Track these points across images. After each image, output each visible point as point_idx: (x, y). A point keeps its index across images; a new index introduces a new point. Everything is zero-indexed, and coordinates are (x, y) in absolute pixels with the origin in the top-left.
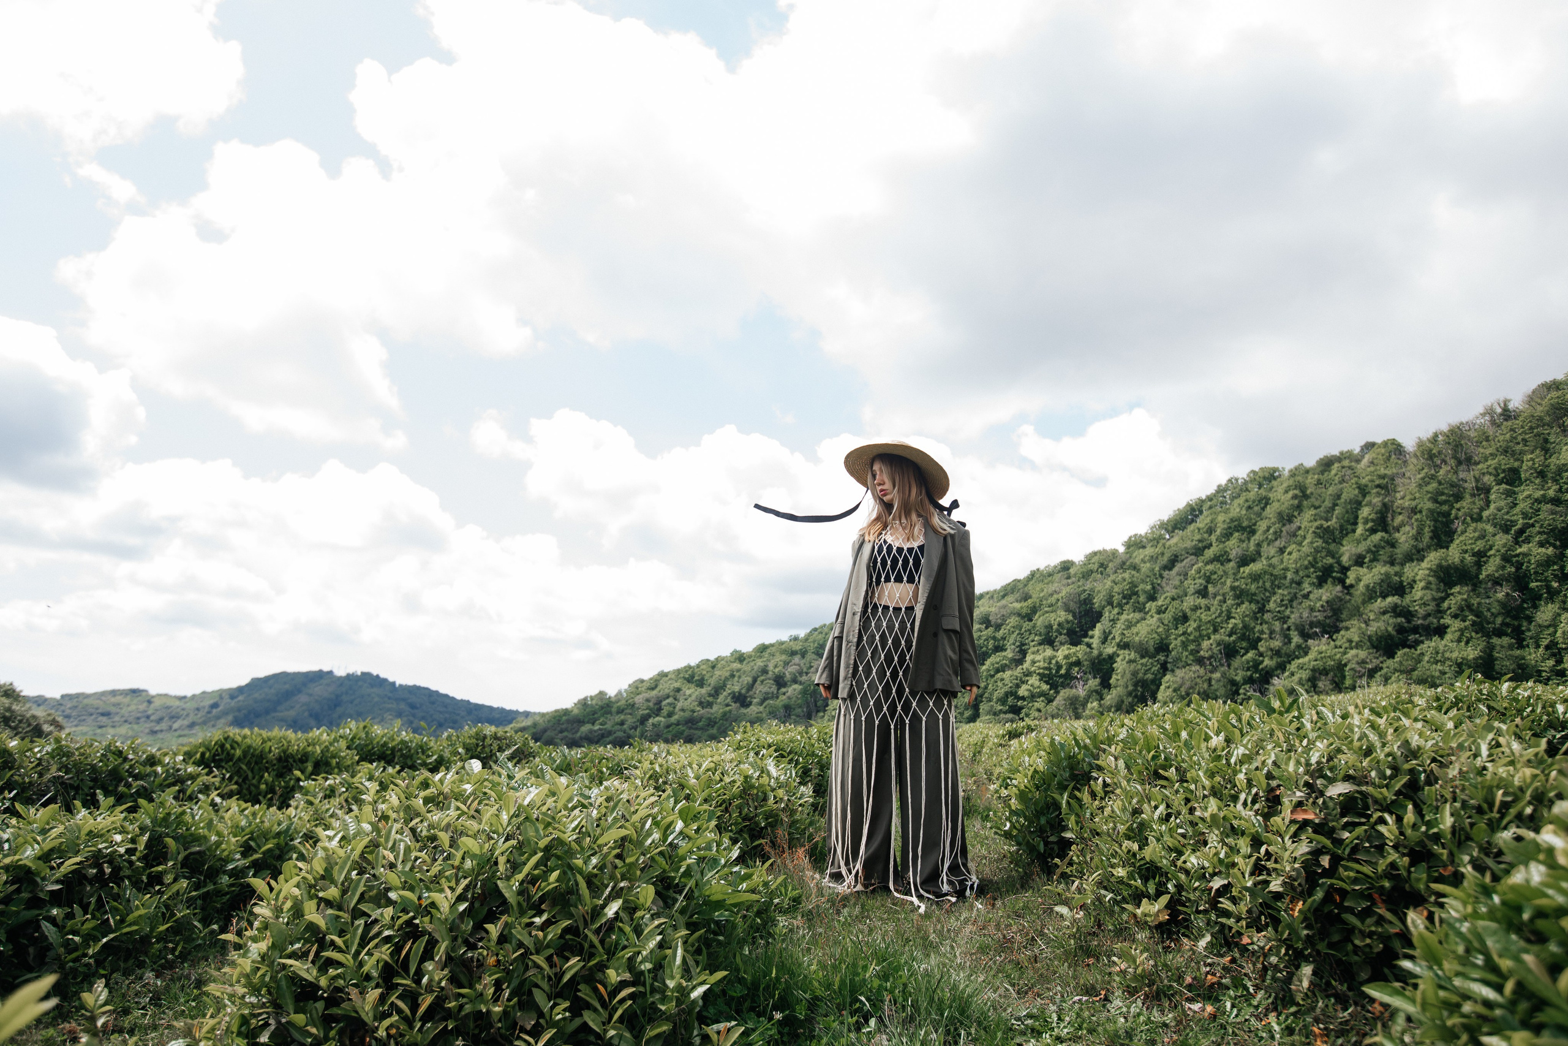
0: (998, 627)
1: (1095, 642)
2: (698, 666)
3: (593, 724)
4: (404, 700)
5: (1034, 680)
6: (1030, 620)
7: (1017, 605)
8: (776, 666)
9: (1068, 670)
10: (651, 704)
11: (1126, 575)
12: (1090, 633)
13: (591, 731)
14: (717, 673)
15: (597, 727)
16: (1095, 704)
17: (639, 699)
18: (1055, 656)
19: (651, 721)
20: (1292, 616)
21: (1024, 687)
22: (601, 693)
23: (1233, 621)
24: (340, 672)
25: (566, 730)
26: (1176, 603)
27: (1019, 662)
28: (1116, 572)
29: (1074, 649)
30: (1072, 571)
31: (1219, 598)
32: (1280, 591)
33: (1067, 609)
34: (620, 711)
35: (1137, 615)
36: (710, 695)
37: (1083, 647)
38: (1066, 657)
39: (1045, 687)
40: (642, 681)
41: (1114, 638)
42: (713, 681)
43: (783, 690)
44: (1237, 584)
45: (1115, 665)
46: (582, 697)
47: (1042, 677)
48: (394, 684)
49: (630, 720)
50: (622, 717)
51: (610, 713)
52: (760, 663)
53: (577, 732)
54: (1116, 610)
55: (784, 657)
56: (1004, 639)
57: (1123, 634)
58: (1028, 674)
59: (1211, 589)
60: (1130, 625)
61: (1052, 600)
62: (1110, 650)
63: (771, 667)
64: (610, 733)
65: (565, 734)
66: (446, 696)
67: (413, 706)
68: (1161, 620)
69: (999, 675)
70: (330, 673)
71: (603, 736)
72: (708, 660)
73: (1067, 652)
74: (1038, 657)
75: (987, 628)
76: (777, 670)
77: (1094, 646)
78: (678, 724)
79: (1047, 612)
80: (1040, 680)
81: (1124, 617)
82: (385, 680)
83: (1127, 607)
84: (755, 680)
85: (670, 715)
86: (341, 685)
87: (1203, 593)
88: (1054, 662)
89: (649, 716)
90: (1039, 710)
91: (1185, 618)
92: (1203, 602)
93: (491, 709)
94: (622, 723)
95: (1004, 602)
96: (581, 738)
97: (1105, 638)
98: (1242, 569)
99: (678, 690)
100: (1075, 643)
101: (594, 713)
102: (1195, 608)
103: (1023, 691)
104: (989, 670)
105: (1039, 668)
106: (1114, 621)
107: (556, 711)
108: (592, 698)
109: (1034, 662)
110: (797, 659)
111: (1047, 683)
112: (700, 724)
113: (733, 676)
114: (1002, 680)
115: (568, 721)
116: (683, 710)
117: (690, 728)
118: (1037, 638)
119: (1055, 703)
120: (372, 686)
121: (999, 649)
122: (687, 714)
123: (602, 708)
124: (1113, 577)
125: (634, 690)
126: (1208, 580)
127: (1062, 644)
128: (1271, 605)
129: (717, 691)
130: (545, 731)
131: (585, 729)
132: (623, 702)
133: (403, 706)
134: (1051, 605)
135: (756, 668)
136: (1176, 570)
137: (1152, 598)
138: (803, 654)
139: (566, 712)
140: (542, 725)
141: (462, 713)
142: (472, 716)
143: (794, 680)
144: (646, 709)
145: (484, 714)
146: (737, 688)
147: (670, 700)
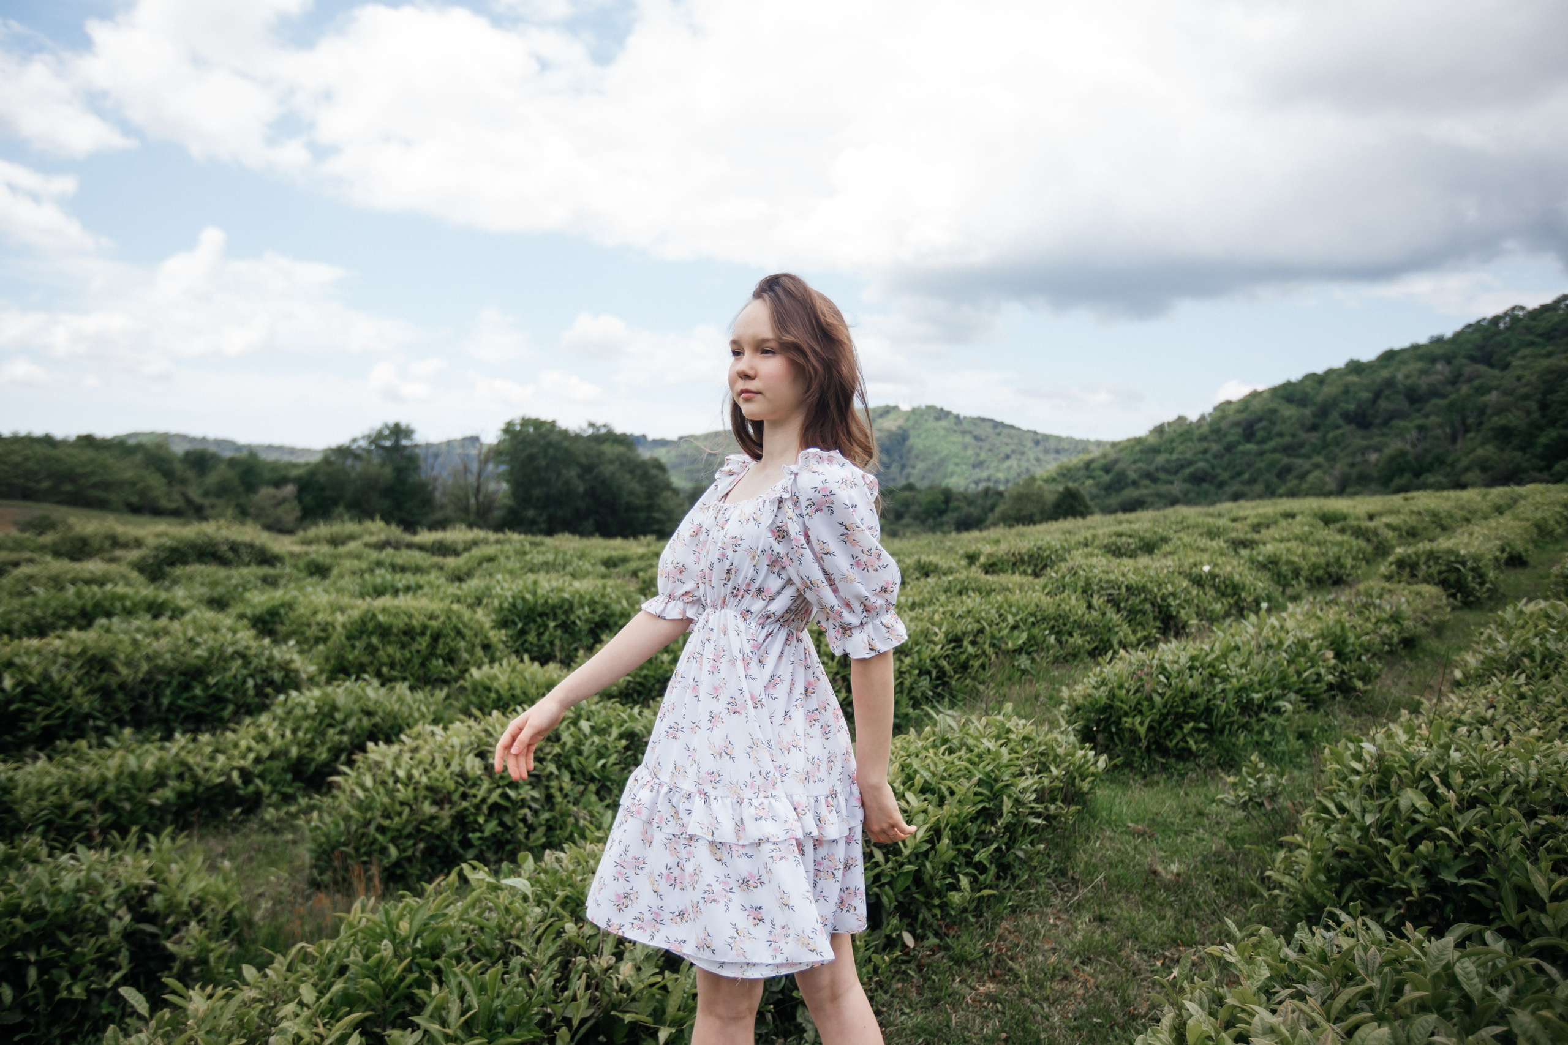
2: (1302, 381)
3: (1171, 453)
4: (970, 432)
8: (1407, 377)
10: (1239, 430)
13: (1168, 461)
14: (1327, 388)
15: (1174, 457)
17: (1224, 425)
19: (1241, 448)
22: (1181, 419)
24: (905, 407)
25: (1140, 460)
34: (1203, 438)
36: (1315, 415)
40: (1229, 403)
42: (1319, 399)
43: (1417, 406)
46: (1158, 423)
48: (957, 417)
49: (1215, 447)
50: (1205, 445)
51: (1191, 440)
52: (1385, 374)
53: (1151, 463)
55: (1420, 365)
63: (1400, 376)
64: (1190, 463)
65: (1139, 465)
66: (1012, 427)
67: (977, 438)
70: (896, 408)
71: (1182, 467)
72: (1314, 375)
76: (1409, 382)
78: (1274, 450)
82: (948, 413)
84: (1377, 395)
85: (1263, 441)
86: (908, 419)
89: (1239, 443)
93: (1060, 439)
94: (1205, 451)
96: (1157, 469)
99: (1274, 411)
101: (1172, 441)
107: (1129, 440)
108: (1169, 424)
110: (1439, 366)
112: (1303, 451)
113: (1346, 392)
115: (1142, 451)
116: (1281, 435)
117: (1289, 456)
120: (938, 419)
122: (1288, 439)
123: (1181, 435)
125: (1219, 414)
129: (1323, 411)
130: (1116, 462)
132: (1205, 429)
133: (968, 439)
135: (1379, 380)
138: (1448, 360)
139: (1139, 441)
140: (1113, 456)
141: (1029, 444)
142: (1040, 448)
143: (1434, 393)
144: (1234, 435)
145: (1052, 445)
146: (1352, 407)
147: (1264, 424)
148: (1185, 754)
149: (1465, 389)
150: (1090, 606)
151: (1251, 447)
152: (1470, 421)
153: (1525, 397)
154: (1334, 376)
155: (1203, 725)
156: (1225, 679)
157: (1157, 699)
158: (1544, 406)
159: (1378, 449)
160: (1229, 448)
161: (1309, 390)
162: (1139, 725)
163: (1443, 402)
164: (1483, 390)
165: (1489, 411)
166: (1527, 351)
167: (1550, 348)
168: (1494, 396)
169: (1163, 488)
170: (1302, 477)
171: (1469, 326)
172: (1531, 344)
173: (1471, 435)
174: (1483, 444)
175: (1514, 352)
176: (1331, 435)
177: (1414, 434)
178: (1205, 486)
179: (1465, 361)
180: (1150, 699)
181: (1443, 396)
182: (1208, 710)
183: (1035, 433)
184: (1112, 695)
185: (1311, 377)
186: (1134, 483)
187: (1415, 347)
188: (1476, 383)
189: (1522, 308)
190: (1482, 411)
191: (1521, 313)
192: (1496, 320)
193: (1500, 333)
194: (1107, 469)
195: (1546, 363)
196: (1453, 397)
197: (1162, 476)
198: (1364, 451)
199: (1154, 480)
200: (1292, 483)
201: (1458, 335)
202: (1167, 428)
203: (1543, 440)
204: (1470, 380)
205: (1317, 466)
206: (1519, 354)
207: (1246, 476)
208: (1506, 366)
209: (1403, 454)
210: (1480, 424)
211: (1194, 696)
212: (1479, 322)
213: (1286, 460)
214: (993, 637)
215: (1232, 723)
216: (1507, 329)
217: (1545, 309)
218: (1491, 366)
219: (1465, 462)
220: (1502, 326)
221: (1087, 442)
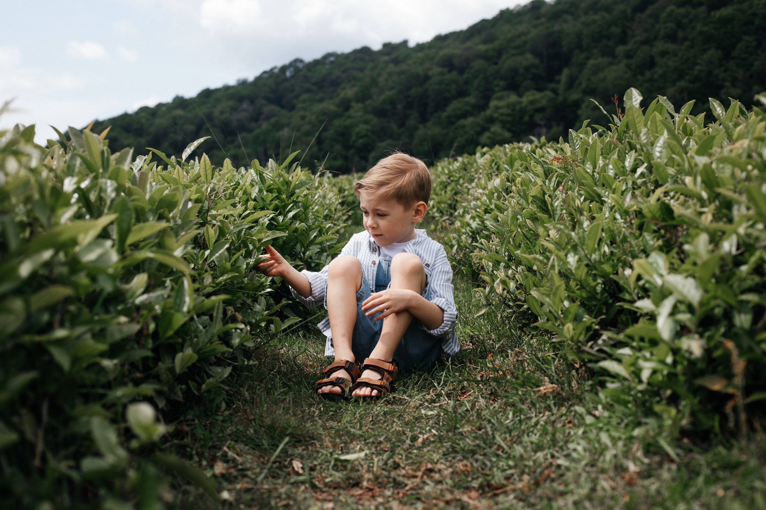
0: (461, 71)
1: (561, 87)
5: (496, 128)
6: (496, 63)
7: (482, 48)
8: (222, 113)
9: (532, 117)
11: (596, 17)
12: (557, 78)
14: (158, 121)
18: (520, 103)
20: (756, 63)
21: (487, 134)
23: (698, 67)
26: (646, 48)
27: (482, 107)
28: (586, 13)
29: (538, 95)
30: (543, 10)
31: (687, 43)
32: (746, 38)
33: (535, 53)
35: (606, 60)
37: (549, 93)
38: (532, 102)
41: (580, 84)
42: (153, 130)
44: (705, 29)
45: (579, 112)
47: (504, 125)
54: (583, 55)
55: (231, 103)
56: (467, 83)
57: (589, 80)
58: (491, 120)
59: (680, 34)
60: (597, 70)
61: (518, 42)
62: (574, 96)
63: (216, 112)
68: (628, 66)
69: (462, 122)
73: (531, 98)
74: (501, 104)
75: (450, 71)
76: (223, 117)
77: (560, 91)
79: (513, 55)
80: (503, 127)
81: (592, 62)
83: (595, 51)
87: (672, 37)
88: (517, 108)
91: (651, 64)
92: (671, 47)
95: (469, 44)
97: (571, 83)
98: (713, 13)
100: (540, 90)
102: (664, 54)
104: (449, 117)
105: (502, 115)
106: (582, 66)
109: (497, 108)
110: (245, 105)
111: (509, 130)
113: (174, 124)
114: (463, 127)
118: (502, 83)
121: (462, 94)
124: (583, 18)
126: (680, 25)
127: (527, 89)
128: (736, 52)
134: (518, 48)
135: (200, 115)
136: (648, 11)
137: (623, 40)
138: (252, 99)
143: (243, 128)
149: (265, 126)
154: (164, 109)
161: (143, 121)
163: (250, 136)
164: (278, 127)
165: (283, 144)
166: (305, 96)
167: (321, 95)
168: (285, 133)
171: (265, 72)
172: (308, 91)
175: (297, 97)
179: (264, 102)
181: (250, 131)
185: (144, 110)
187: (227, 88)
188: (273, 120)
189: (301, 61)
190: (277, 144)
191: (300, 65)
192: (284, 69)
193: (286, 80)
195: (319, 107)
196: (257, 131)
201: (258, 79)
204: (268, 118)
206: (302, 98)
208: (292, 108)
212: (272, 70)
216: (292, 77)
217: (316, 63)
218: (282, 107)
220: (288, 74)
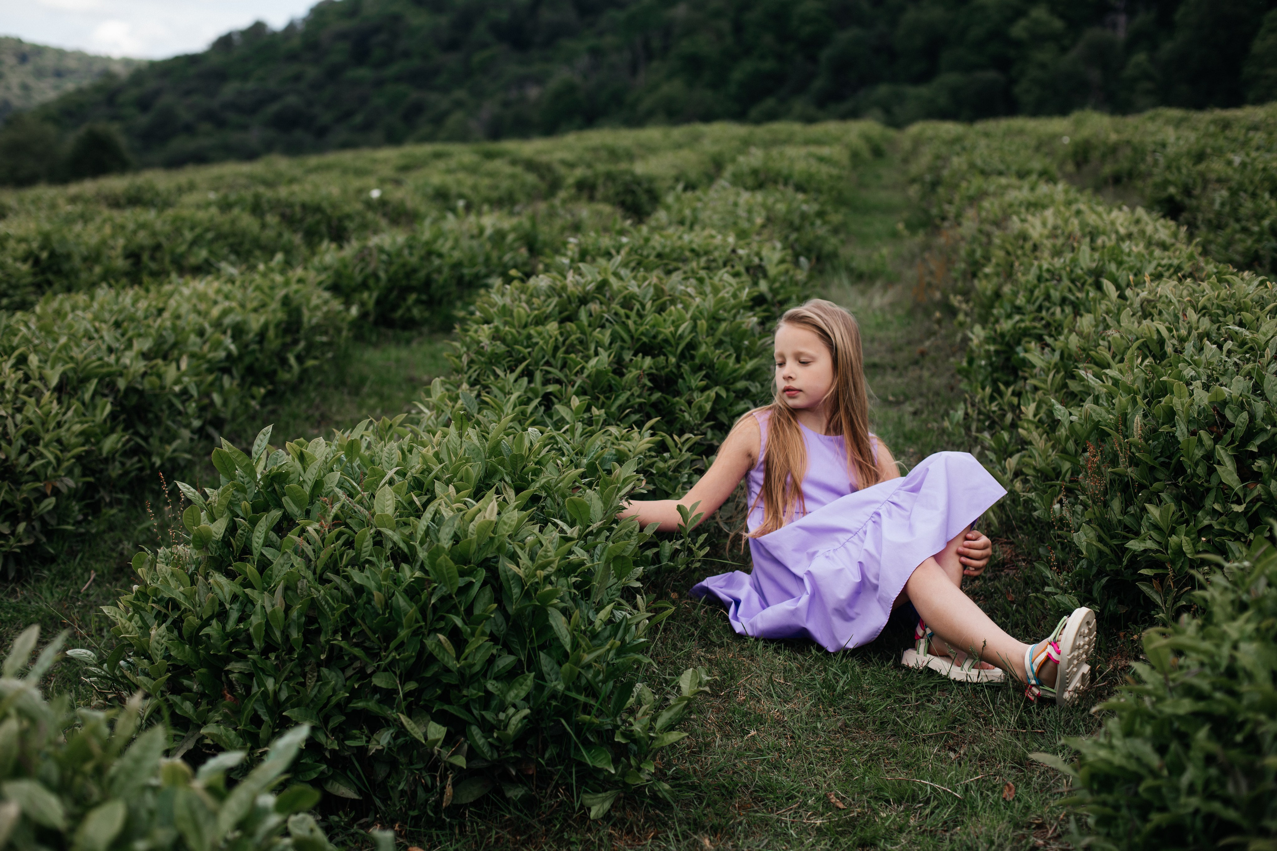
3: (245, 80)
5: (1039, 13)
10: (347, 45)
13: (241, 93)
15: (250, 85)
16: (1141, 57)
17: (325, 35)
19: (349, 73)
25: (196, 91)
34: (292, 57)
39: (1058, 24)
49: (312, 72)
50: (296, 67)
51: (274, 61)
53: (214, 96)
64: (274, 97)
65: (196, 98)
71: (263, 102)
78: (398, 79)
80: (1052, 11)
85: (382, 64)
89: (347, 66)
90: (1043, 66)
93: (61, 53)
94: (297, 78)
96: (224, 106)
99: (396, 18)
101: (245, 61)
103: (1018, 30)
107: (175, 57)
108: (242, 32)
112: (439, 81)
115: (197, 75)
116: (406, 54)
117: (418, 88)
119: (1073, 54)
122: (416, 63)
123: (259, 51)
125: (316, 17)
130: (157, 93)
131: (229, 90)
139: (194, 58)
140: (151, 84)
141: (11, 61)
142: (28, 67)
144: (339, 53)
145: (49, 62)
146: (504, 16)
147: (383, 37)
148: (409, 324)
150: (264, 226)
151: (363, 73)
152: (656, 43)
153: (718, 14)
155: (424, 297)
156: (440, 256)
157: (382, 275)
158: (738, 28)
159: (539, 80)
160: (333, 74)
162: (369, 298)
163: (620, 16)
165: (676, 31)
168: (680, 11)
169: (234, 137)
170: (439, 120)
173: (655, 64)
174: (670, 76)
176: (478, 57)
177: (584, 61)
178: (298, 134)
180: (375, 276)
182: (428, 282)
183: (19, 41)
184: (338, 274)
186: (189, 129)
190: (667, 31)
194: (144, 104)
197: (233, 117)
198: (522, 82)
199: (220, 123)
200: (426, 129)
202: (235, 38)
203: (739, 73)
205: (459, 104)
207: (358, 119)
209: (570, 89)
210: (666, 49)
211: (414, 271)
213: (415, 95)
214: (172, 253)
215: (449, 294)
219: (647, 103)
221: (109, 59)
